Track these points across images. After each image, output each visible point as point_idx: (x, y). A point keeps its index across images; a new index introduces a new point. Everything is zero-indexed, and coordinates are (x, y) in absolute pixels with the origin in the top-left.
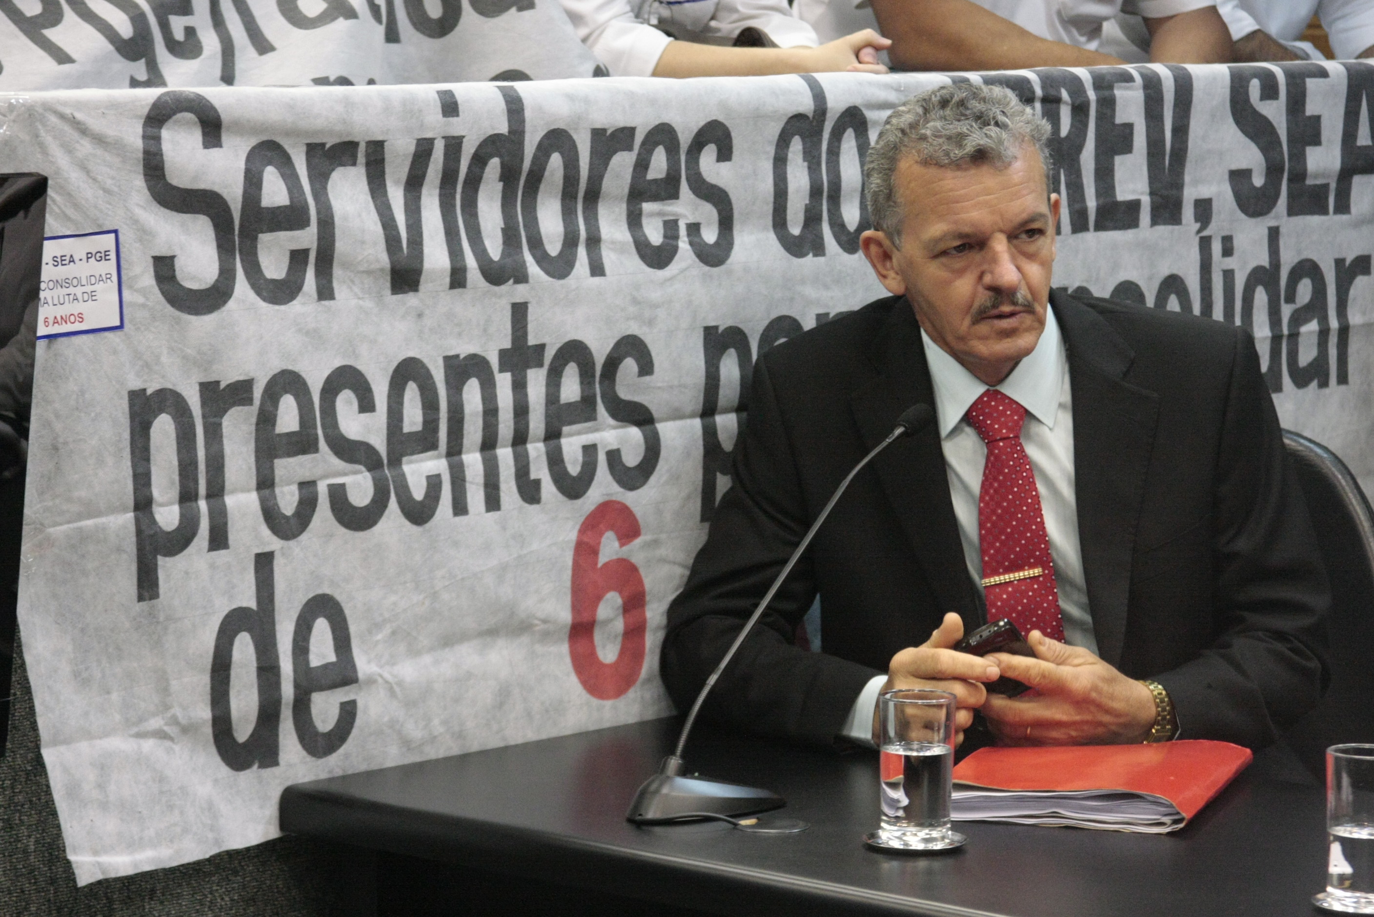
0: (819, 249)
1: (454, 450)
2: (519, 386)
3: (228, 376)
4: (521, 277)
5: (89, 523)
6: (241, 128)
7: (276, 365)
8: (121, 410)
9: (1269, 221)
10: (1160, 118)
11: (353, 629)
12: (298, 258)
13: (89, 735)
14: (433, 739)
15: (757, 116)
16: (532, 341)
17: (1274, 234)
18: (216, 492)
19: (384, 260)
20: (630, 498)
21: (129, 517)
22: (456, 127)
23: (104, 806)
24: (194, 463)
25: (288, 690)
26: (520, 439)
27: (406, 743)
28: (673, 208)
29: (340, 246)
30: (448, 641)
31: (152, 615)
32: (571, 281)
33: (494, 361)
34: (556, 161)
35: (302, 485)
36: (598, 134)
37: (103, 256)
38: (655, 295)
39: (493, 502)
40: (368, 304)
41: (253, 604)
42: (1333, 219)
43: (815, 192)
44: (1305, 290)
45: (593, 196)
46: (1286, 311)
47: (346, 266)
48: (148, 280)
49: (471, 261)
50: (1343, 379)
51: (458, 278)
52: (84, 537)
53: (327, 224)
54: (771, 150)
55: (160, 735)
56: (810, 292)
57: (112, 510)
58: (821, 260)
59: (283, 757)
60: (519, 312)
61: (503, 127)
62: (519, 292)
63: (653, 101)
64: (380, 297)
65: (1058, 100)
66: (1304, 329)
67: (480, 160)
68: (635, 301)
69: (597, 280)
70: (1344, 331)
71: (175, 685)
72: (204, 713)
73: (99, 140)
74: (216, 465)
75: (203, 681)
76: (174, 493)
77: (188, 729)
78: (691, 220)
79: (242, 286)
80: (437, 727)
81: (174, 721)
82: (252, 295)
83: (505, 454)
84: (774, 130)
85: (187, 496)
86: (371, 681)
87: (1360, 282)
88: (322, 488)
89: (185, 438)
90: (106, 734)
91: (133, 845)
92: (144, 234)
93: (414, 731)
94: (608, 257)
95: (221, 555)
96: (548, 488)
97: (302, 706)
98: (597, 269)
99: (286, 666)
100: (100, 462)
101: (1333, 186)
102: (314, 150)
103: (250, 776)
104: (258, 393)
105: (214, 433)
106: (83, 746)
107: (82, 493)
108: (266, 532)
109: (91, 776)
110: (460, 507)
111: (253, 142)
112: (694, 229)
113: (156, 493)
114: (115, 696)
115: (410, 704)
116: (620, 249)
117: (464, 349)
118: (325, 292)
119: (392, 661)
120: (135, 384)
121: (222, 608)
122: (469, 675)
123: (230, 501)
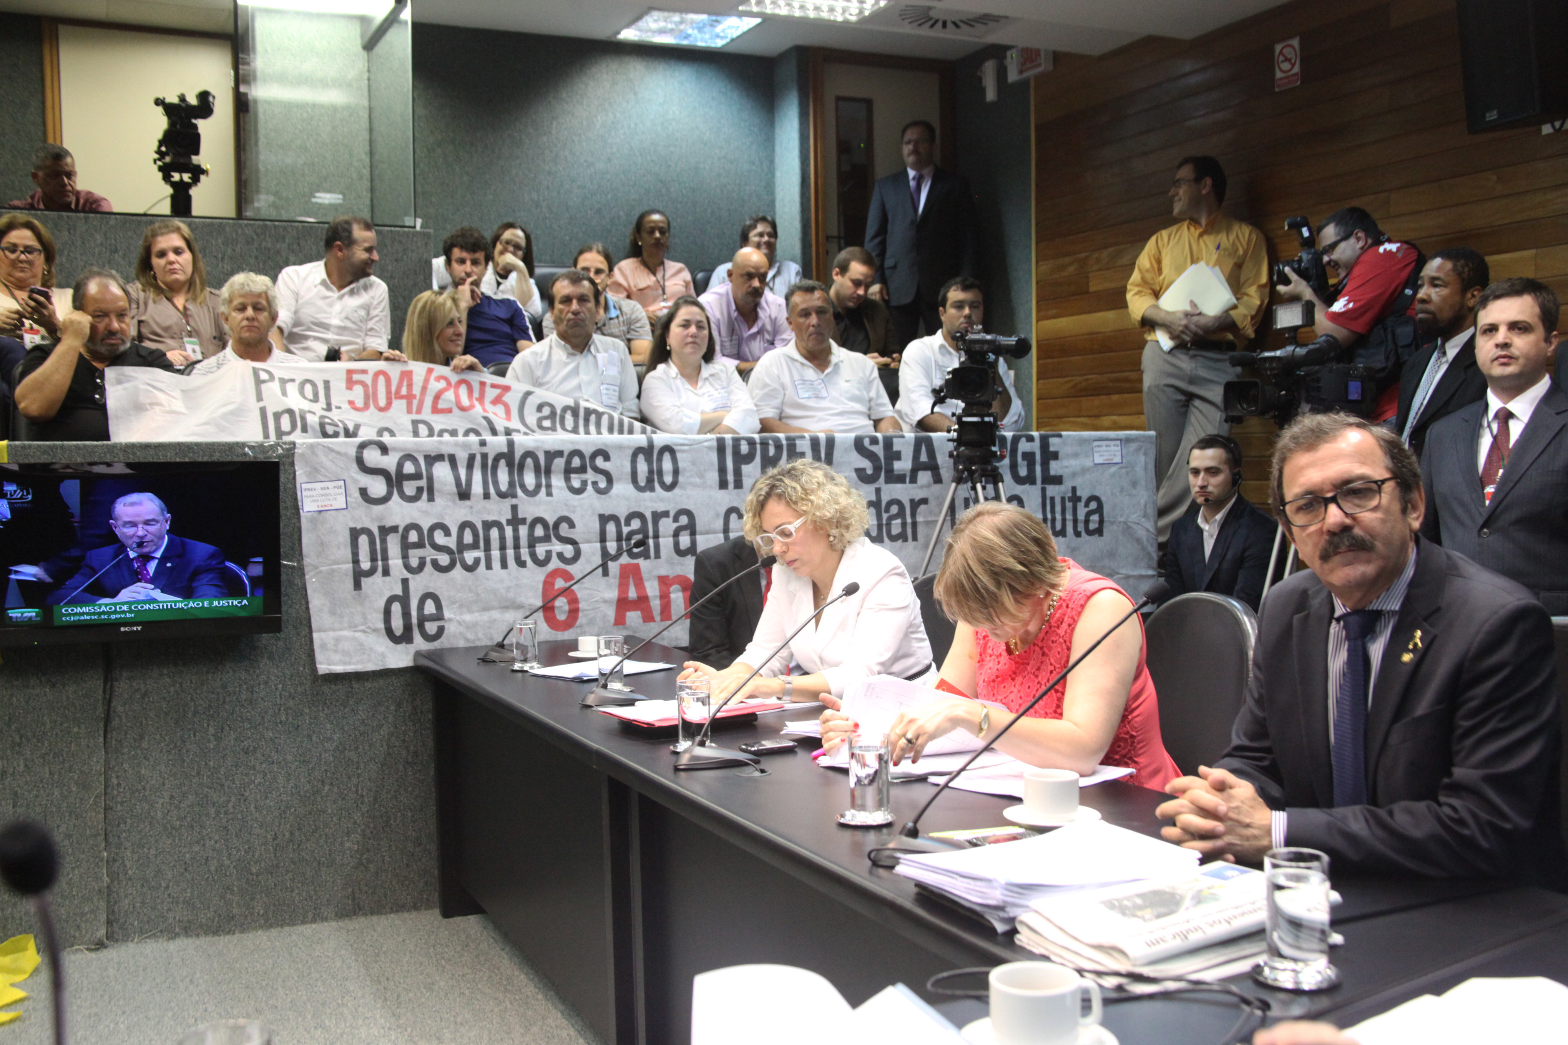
0: (652, 489)
1: (488, 549)
2: (516, 531)
3: (389, 523)
4: (514, 496)
5: (335, 567)
6: (395, 449)
7: (408, 521)
8: (347, 533)
9: (876, 485)
10: (819, 451)
11: (443, 603)
12: (420, 490)
13: (334, 630)
14: (479, 639)
15: (620, 447)
16: (520, 516)
17: (878, 491)
18: (385, 558)
19: (455, 490)
20: (568, 568)
21: (350, 566)
22: (485, 450)
23: (336, 651)
24: (376, 550)
25: (414, 620)
26: (517, 547)
27: (467, 640)
28: (584, 476)
29: (436, 486)
30: (486, 609)
31: (359, 595)
32: (537, 498)
33: (504, 522)
34: (529, 461)
35: (420, 558)
36: (547, 453)
37: (340, 487)
38: (576, 503)
39: (504, 565)
40: (450, 504)
41: (401, 593)
42: (908, 485)
43: (651, 472)
44: (894, 509)
45: (548, 472)
46: (885, 516)
47: (439, 491)
48: (357, 494)
49: (492, 491)
50: (915, 538)
51: (487, 496)
52: (333, 571)
53: (430, 479)
54: (629, 459)
55: (363, 631)
56: (648, 504)
57: (344, 563)
58: (653, 494)
59: (415, 641)
60: (514, 508)
61: (505, 450)
62: (514, 501)
63: (572, 442)
64: (454, 502)
65: (768, 444)
66: (894, 522)
67: (497, 459)
68: (566, 505)
69: (549, 498)
70: (914, 524)
71: (369, 617)
72: (381, 625)
73: (338, 453)
74: (385, 551)
75: (381, 616)
76: (368, 558)
77: (375, 630)
78: (594, 480)
79: (396, 496)
80: (480, 635)
81: (369, 627)
82: (400, 500)
83: (510, 552)
84: (630, 452)
85: (373, 559)
86: (450, 620)
87: (922, 508)
88: (428, 560)
89: (372, 543)
90: (341, 630)
91: (345, 663)
92: (355, 481)
93: (470, 636)
94: (555, 491)
95: (387, 579)
96: (529, 562)
97: (421, 626)
98: (549, 494)
99: (414, 613)
100: (339, 548)
101: (908, 474)
102: (427, 457)
103: (401, 647)
104: (401, 530)
105: (384, 541)
106: (331, 634)
107: (333, 557)
108: (405, 572)
109: (332, 642)
110: (489, 567)
111: (402, 454)
112: (595, 483)
113: (361, 558)
114: (346, 619)
115: (468, 628)
116: (561, 488)
117: (491, 518)
118: (431, 499)
119: (461, 614)
120: (353, 525)
121: (388, 594)
122: (495, 620)
123: (390, 562)
